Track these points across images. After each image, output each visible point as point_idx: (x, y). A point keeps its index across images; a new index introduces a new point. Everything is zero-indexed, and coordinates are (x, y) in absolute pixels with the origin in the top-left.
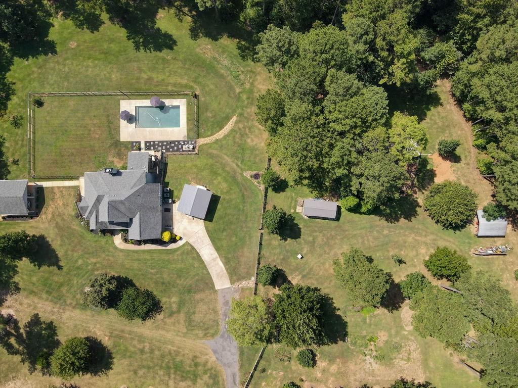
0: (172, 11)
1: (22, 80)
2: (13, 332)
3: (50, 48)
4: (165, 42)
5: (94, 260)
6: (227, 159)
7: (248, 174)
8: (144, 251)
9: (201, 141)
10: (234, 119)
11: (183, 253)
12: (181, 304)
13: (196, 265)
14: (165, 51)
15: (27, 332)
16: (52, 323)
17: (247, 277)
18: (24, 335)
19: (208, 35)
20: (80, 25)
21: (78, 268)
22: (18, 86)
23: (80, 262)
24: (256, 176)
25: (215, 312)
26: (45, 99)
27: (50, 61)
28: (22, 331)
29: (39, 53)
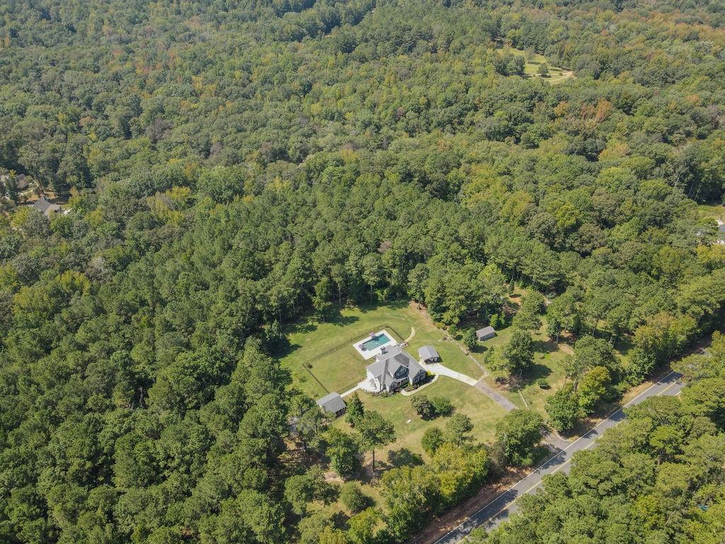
0: (346, 309)
1: (291, 364)
2: (383, 468)
3: (296, 347)
4: (353, 320)
5: (400, 408)
6: (425, 341)
7: (440, 341)
8: (421, 390)
9: (407, 340)
10: (412, 328)
11: (442, 381)
12: (462, 400)
13: (453, 382)
14: (356, 322)
15: (392, 463)
16: (402, 449)
17: (482, 373)
18: (392, 465)
19: (370, 310)
20: (306, 332)
21: (394, 416)
22: (290, 368)
23: (392, 413)
24: (445, 339)
25: (482, 394)
26: (312, 364)
27: (301, 351)
28: (388, 464)
29: (293, 351)
